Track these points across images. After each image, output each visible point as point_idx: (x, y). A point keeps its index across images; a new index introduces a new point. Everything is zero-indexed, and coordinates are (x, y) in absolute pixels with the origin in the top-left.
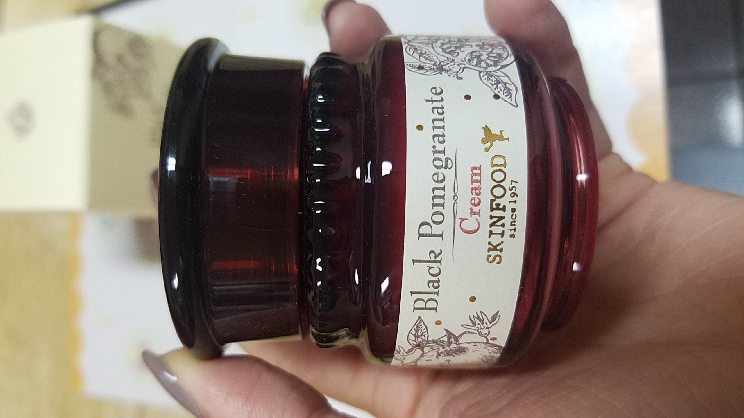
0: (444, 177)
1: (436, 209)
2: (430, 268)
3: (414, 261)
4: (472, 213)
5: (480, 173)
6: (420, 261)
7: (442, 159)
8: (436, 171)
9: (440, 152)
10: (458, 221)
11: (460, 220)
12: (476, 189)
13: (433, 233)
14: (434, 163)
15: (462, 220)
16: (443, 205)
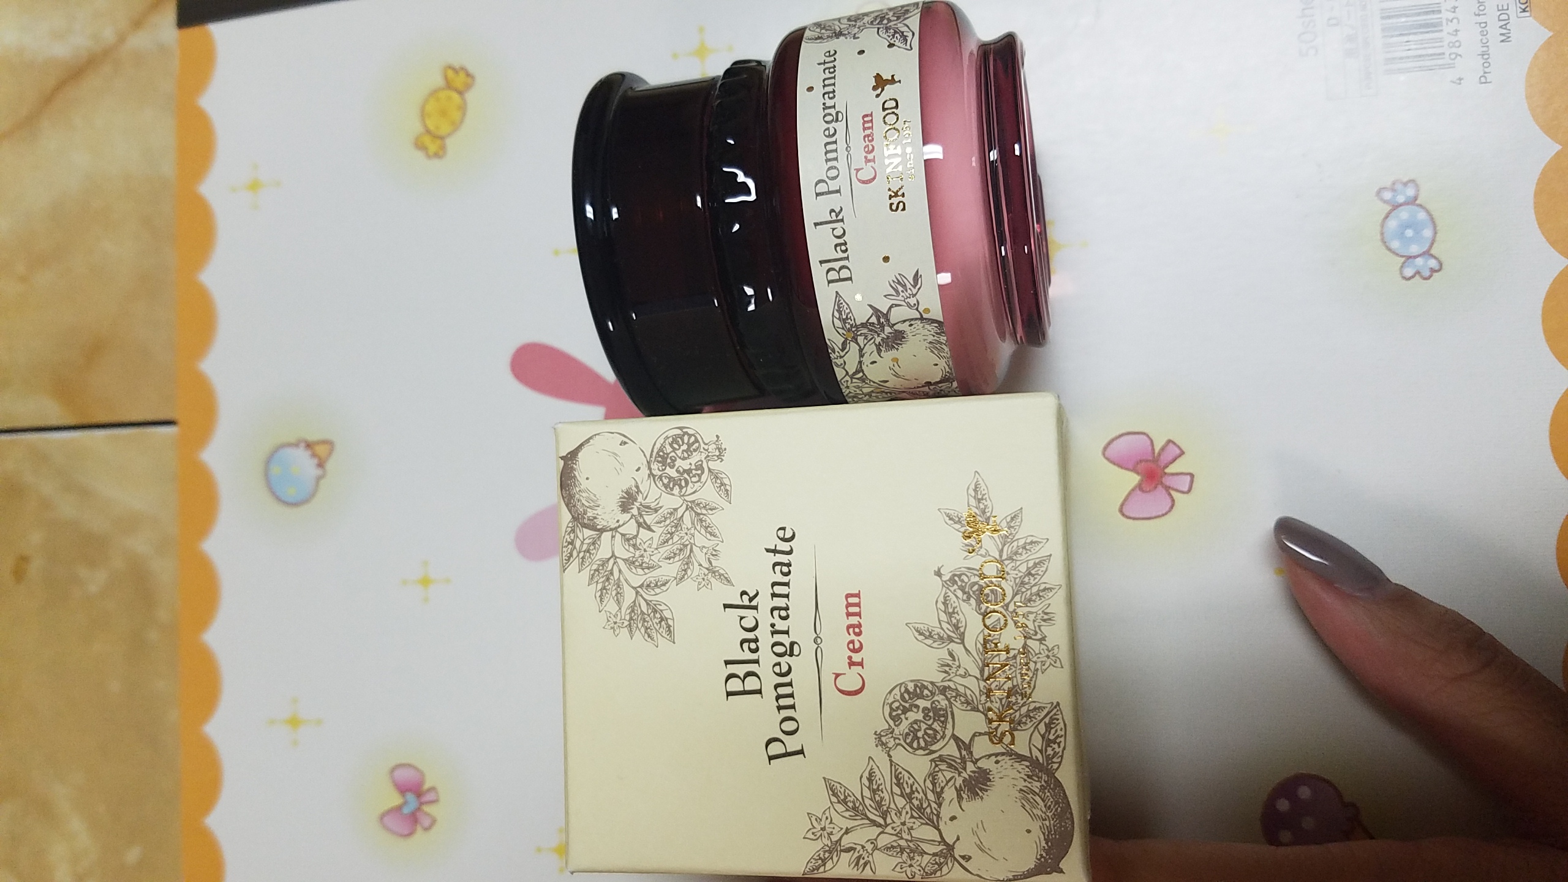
0: (835, 130)
1: (830, 164)
2: (834, 229)
3: (816, 224)
4: (867, 161)
5: (872, 120)
6: (821, 224)
7: (832, 113)
8: (827, 126)
9: (830, 107)
10: (853, 172)
11: (855, 171)
12: (868, 136)
13: (830, 190)
14: (825, 119)
15: (858, 170)
16: (836, 159)
